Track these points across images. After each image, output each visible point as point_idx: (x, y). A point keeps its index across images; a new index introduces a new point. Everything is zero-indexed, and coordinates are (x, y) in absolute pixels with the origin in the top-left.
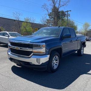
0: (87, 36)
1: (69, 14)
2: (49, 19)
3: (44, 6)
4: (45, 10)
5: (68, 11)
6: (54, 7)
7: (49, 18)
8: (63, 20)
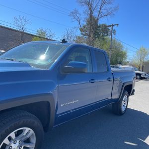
0: (142, 71)
1: (115, 31)
2: (81, 36)
3: (74, 13)
4: (75, 20)
5: (113, 25)
6: (91, 16)
7: (82, 34)
8: (103, 39)
